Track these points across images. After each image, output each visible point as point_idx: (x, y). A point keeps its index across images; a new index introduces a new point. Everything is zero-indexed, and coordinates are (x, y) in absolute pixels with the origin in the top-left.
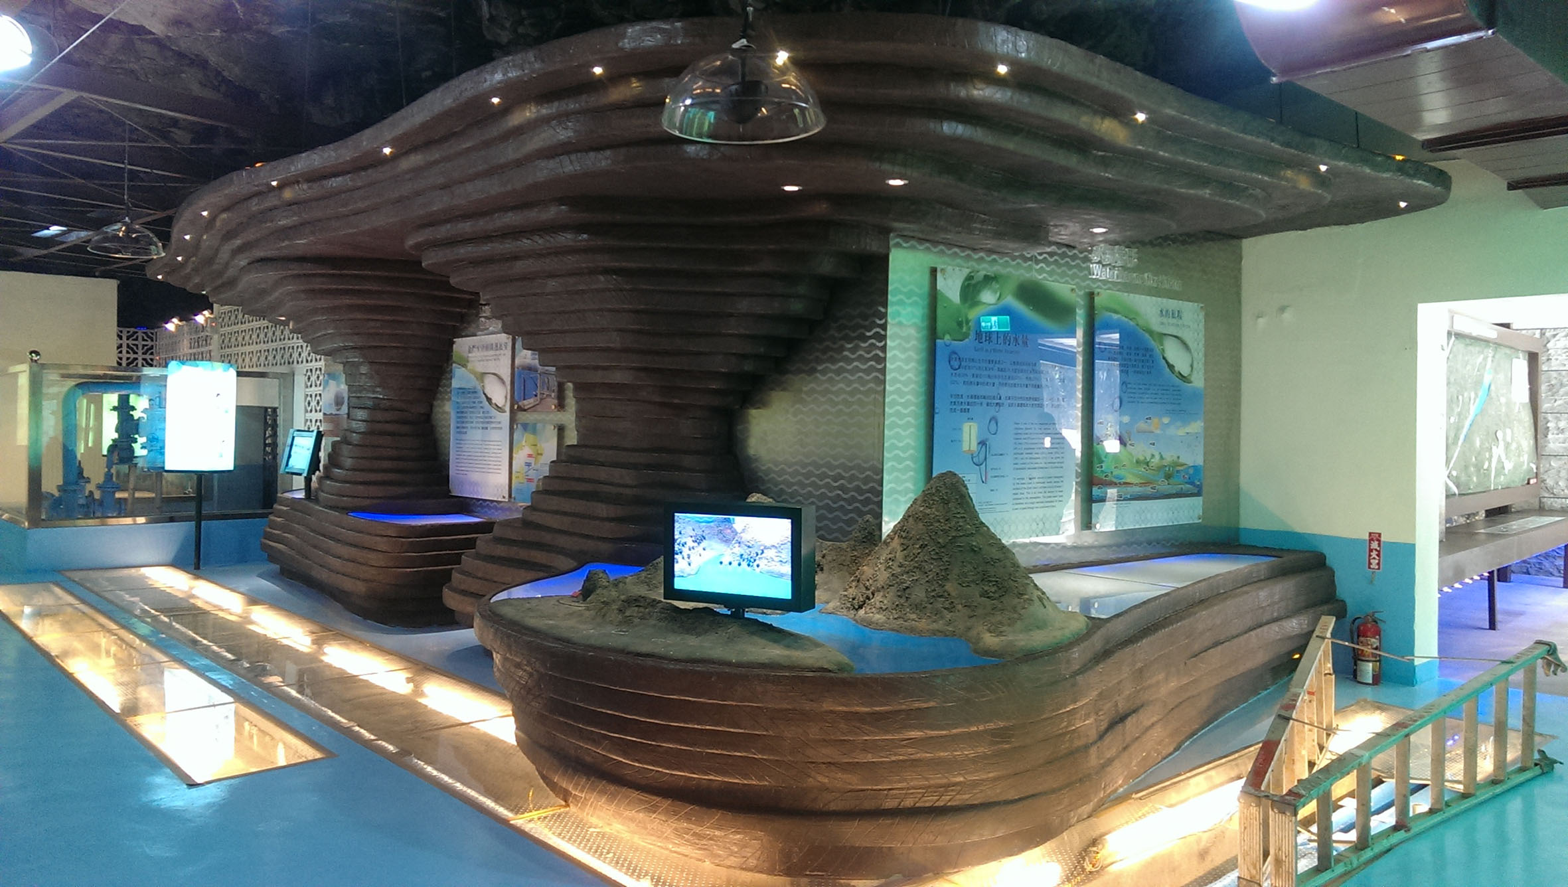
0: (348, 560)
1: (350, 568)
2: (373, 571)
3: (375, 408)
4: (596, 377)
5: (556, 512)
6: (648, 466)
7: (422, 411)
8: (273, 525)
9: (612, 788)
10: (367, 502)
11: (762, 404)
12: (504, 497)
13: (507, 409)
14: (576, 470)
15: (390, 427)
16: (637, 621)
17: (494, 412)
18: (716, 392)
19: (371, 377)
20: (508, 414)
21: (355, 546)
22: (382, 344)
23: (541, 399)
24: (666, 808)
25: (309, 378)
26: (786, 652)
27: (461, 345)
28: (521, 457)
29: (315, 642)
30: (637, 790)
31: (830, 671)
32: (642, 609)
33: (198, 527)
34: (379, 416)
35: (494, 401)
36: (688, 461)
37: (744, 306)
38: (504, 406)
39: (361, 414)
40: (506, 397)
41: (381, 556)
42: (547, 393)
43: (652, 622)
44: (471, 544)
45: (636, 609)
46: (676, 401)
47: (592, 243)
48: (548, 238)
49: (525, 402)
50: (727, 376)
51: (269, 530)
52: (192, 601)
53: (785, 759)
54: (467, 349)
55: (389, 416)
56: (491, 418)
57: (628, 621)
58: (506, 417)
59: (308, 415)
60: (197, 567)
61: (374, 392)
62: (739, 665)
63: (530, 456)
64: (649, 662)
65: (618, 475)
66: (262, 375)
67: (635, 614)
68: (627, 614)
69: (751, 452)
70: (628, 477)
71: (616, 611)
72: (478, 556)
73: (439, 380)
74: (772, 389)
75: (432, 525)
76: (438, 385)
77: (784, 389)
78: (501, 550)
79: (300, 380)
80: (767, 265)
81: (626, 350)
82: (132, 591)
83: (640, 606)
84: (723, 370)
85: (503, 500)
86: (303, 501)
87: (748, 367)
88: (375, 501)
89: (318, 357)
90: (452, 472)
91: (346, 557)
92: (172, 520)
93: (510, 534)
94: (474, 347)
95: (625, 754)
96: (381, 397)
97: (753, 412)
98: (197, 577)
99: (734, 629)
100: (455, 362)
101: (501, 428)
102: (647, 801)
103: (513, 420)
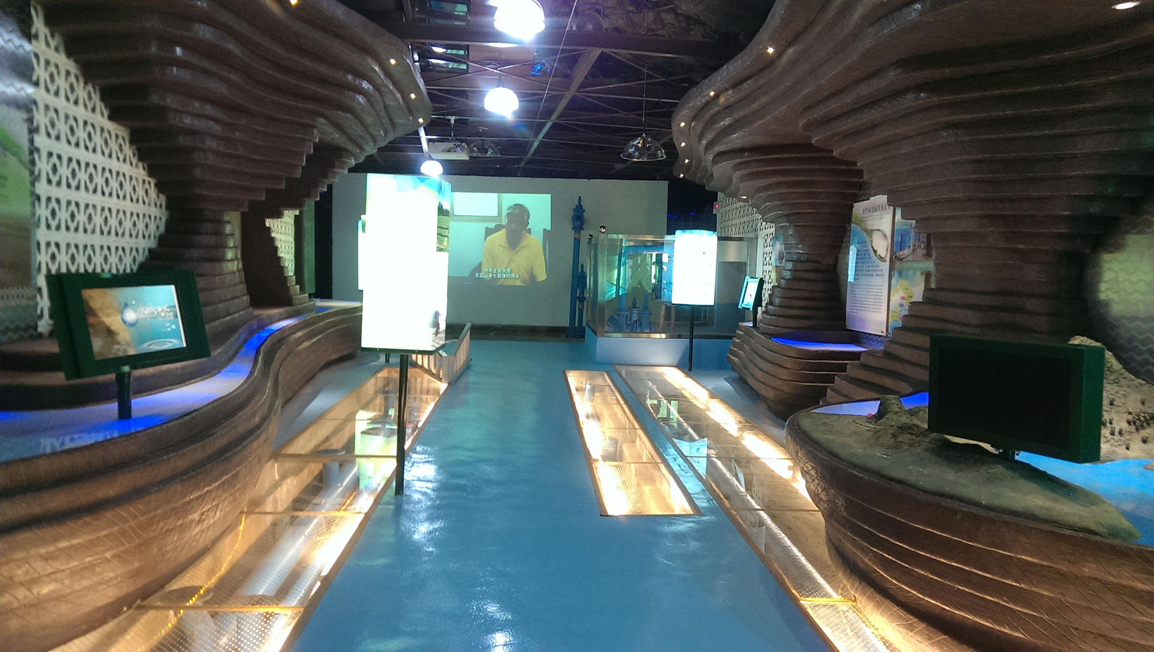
0: (765, 372)
1: (767, 379)
2: (779, 382)
3: (798, 261)
4: (948, 227)
5: (908, 346)
6: (992, 308)
7: (830, 263)
8: (735, 345)
9: (878, 597)
10: (785, 331)
11: (1117, 247)
12: (882, 332)
13: (888, 259)
14: (931, 311)
15: (806, 275)
16: (905, 447)
17: (879, 262)
18: (1061, 236)
19: (795, 237)
20: (888, 263)
21: (772, 363)
22: (800, 211)
23: (914, 250)
24: (921, 629)
25: (766, 241)
26: (1049, 504)
27: (859, 208)
28: (896, 299)
29: (740, 429)
30: (898, 606)
31: (1096, 534)
32: (914, 437)
33: (691, 342)
34: (800, 266)
35: (878, 253)
36: (1031, 304)
37: (1085, 146)
38: (886, 256)
39: (790, 265)
40: (887, 249)
41: (785, 371)
42: (918, 244)
43: (919, 450)
44: (843, 368)
45: (909, 435)
46: (1020, 246)
47: (929, 100)
48: (894, 102)
49: (901, 253)
50: (1070, 218)
51: (732, 347)
52: (683, 392)
53: (1044, 618)
54: (862, 211)
55: (807, 266)
56: (876, 266)
57: (897, 446)
58: (886, 266)
59: (765, 267)
60: (690, 370)
61: (798, 248)
62: (988, 508)
63: (903, 298)
64: (899, 488)
65: (962, 315)
66: (741, 239)
67: (906, 441)
68: (900, 439)
69: (1102, 296)
70: (971, 317)
71: (890, 436)
72: (844, 378)
73: (843, 237)
74: (1128, 232)
75: (824, 351)
76: (842, 242)
77: (1140, 232)
78: (862, 375)
79: (761, 242)
80: (1109, 99)
81: (969, 200)
82: (654, 381)
83: (912, 434)
84: (1066, 213)
85: (882, 334)
86: (751, 328)
87: (1095, 209)
88: (790, 331)
89: (772, 225)
90: (848, 309)
91: (765, 370)
92: (680, 337)
93: (872, 362)
94: (866, 209)
95: (886, 571)
96: (801, 252)
97: (1106, 257)
98: (688, 376)
99: (999, 469)
100: (854, 223)
101: (882, 275)
102: (905, 618)
103: (891, 269)
